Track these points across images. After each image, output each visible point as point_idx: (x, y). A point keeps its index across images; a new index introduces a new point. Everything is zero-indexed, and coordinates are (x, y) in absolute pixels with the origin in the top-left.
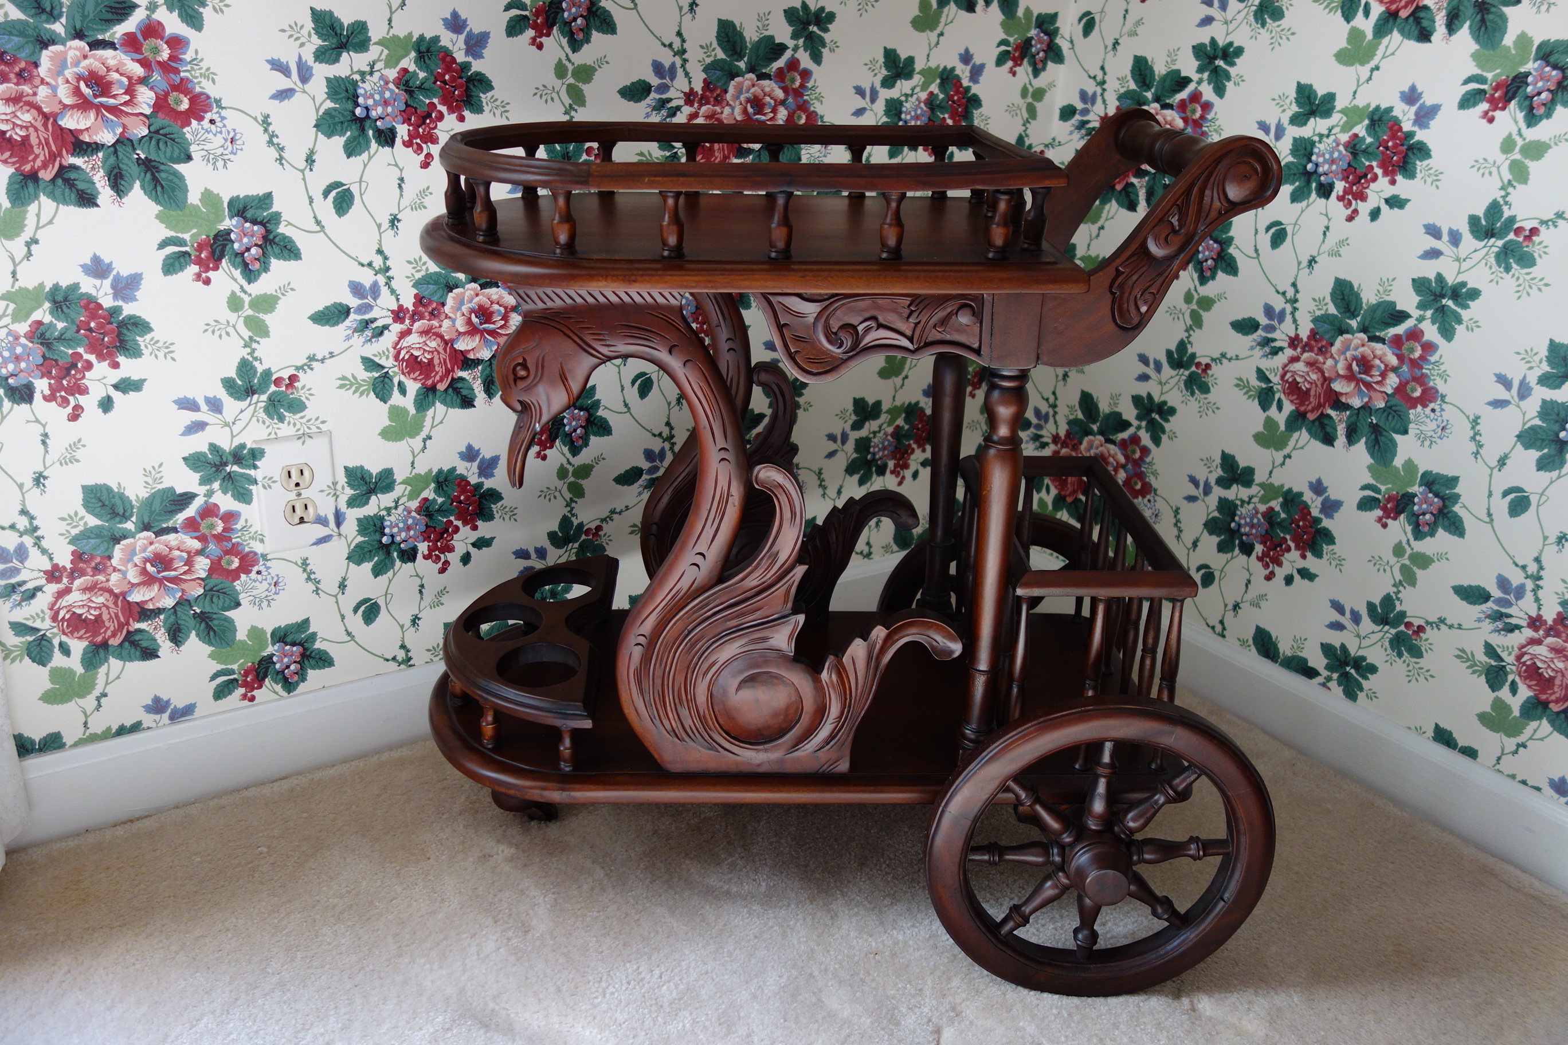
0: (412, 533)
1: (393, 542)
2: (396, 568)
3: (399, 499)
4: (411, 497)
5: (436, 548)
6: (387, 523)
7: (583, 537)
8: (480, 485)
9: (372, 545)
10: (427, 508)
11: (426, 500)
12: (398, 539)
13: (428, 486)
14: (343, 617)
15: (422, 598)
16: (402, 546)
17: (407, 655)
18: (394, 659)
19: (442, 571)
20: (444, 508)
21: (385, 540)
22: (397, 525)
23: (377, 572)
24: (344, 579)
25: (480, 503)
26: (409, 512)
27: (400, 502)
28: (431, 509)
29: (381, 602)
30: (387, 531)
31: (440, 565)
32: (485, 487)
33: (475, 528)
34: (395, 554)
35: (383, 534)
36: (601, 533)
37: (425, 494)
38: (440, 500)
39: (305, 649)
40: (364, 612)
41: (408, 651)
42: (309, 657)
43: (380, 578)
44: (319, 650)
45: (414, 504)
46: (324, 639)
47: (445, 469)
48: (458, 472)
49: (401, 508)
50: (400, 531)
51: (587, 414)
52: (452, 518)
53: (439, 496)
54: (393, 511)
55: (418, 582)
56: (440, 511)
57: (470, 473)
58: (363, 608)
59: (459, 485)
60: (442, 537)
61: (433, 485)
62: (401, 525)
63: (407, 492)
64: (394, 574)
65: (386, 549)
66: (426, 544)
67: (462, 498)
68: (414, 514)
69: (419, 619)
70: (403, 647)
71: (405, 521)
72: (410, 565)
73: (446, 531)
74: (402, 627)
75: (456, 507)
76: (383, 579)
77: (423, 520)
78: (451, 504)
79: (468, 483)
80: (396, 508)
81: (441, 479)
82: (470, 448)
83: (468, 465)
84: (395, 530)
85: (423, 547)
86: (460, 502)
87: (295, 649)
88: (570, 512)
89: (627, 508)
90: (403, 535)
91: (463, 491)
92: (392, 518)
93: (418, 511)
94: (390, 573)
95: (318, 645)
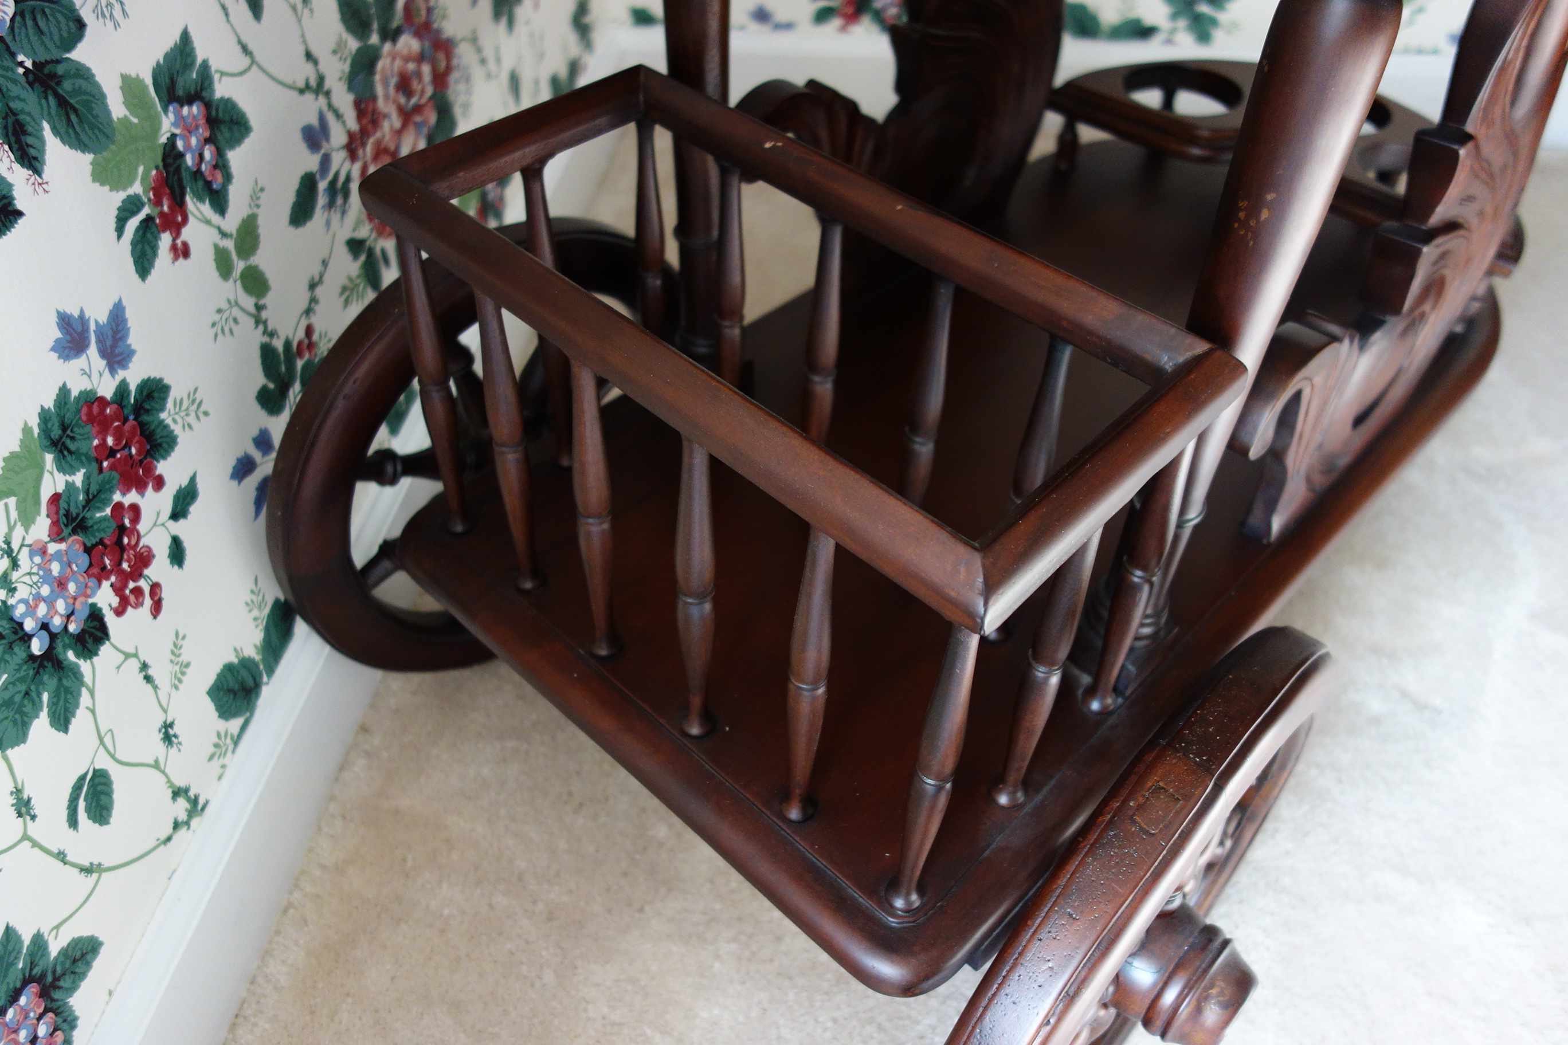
0: (72, 587)
1: (53, 637)
2: (88, 679)
3: (8, 542)
4: (27, 520)
5: (125, 577)
6: (19, 611)
7: (300, 364)
8: (122, 390)
9: (21, 680)
10: (68, 514)
11: (55, 498)
12: (57, 622)
13: (40, 467)
14: (61, 856)
15: (156, 688)
16: (72, 628)
17: (188, 799)
18: (176, 826)
19: (157, 608)
20: (93, 489)
21: (37, 647)
22: (39, 598)
23: (62, 721)
24: (18, 792)
25: (142, 425)
26: (43, 552)
27: (15, 546)
28: (74, 511)
29: (103, 762)
30: (29, 625)
31: (148, 602)
32: (133, 388)
33: (159, 483)
34: (71, 655)
35: (27, 638)
36: (315, 337)
37: (46, 492)
38: (78, 478)
39: (39, 980)
40: (88, 810)
41: (186, 791)
42: (54, 986)
43: (75, 724)
44: (64, 952)
45: (42, 527)
46: (57, 927)
47: (49, 403)
48: (75, 393)
49: (24, 558)
50: (50, 602)
51: (203, 109)
52: (117, 497)
53: (71, 470)
54: (15, 576)
55: (134, 664)
56: (94, 498)
57: (95, 376)
58: (82, 804)
59: (91, 419)
60: (122, 548)
61: (49, 458)
62: (45, 591)
63: (14, 515)
64: (92, 693)
65: (50, 660)
66: (106, 585)
67: (110, 441)
68: (53, 548)
69: (171, 725)
70: (177, 793)
71: (47, 577)
72: (105, 649)
73: (122, 530)
74: (156, 765)
75: (112, 467)
76: (81, 720)
77: (71, 546)
78: (101, 470)
79: (102, 400)
80: (15, 564)
81: (56, 433)
82: (65, 321)
83: (80, 362)
84: (42, 610)
85: (105, 597)
86: (112, 453)
87: (23, 1000)
88: (265, 332)
89: (325, 263)
90: (61, 606)
91: (103, 425)
92: (23, 592)
93: (56, 535)
94: (85, 699)
95: (55, 947)
